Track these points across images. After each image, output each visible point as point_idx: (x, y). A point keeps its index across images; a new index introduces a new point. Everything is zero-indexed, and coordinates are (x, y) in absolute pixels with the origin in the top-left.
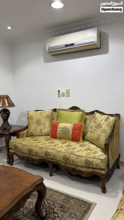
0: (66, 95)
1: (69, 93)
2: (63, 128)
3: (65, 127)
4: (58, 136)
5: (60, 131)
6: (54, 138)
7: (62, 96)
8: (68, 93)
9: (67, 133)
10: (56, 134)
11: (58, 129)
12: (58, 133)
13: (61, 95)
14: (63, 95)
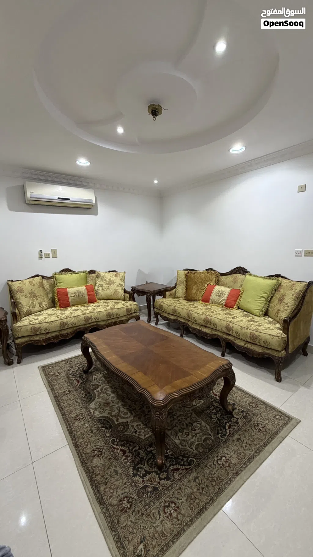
0: (51, 256)
1: (57, 253)
2: (75, 293)
3: (78, 291)
4: (71, 303)
5: (73, 296)
6: (66, 307)
7: (45, 258)
8: (54, 253)
9: (82, 296)
10: (69, 302)
11: (70, 296)
12: (70, 300)
13: (43, 256)
14: (47, 256)
